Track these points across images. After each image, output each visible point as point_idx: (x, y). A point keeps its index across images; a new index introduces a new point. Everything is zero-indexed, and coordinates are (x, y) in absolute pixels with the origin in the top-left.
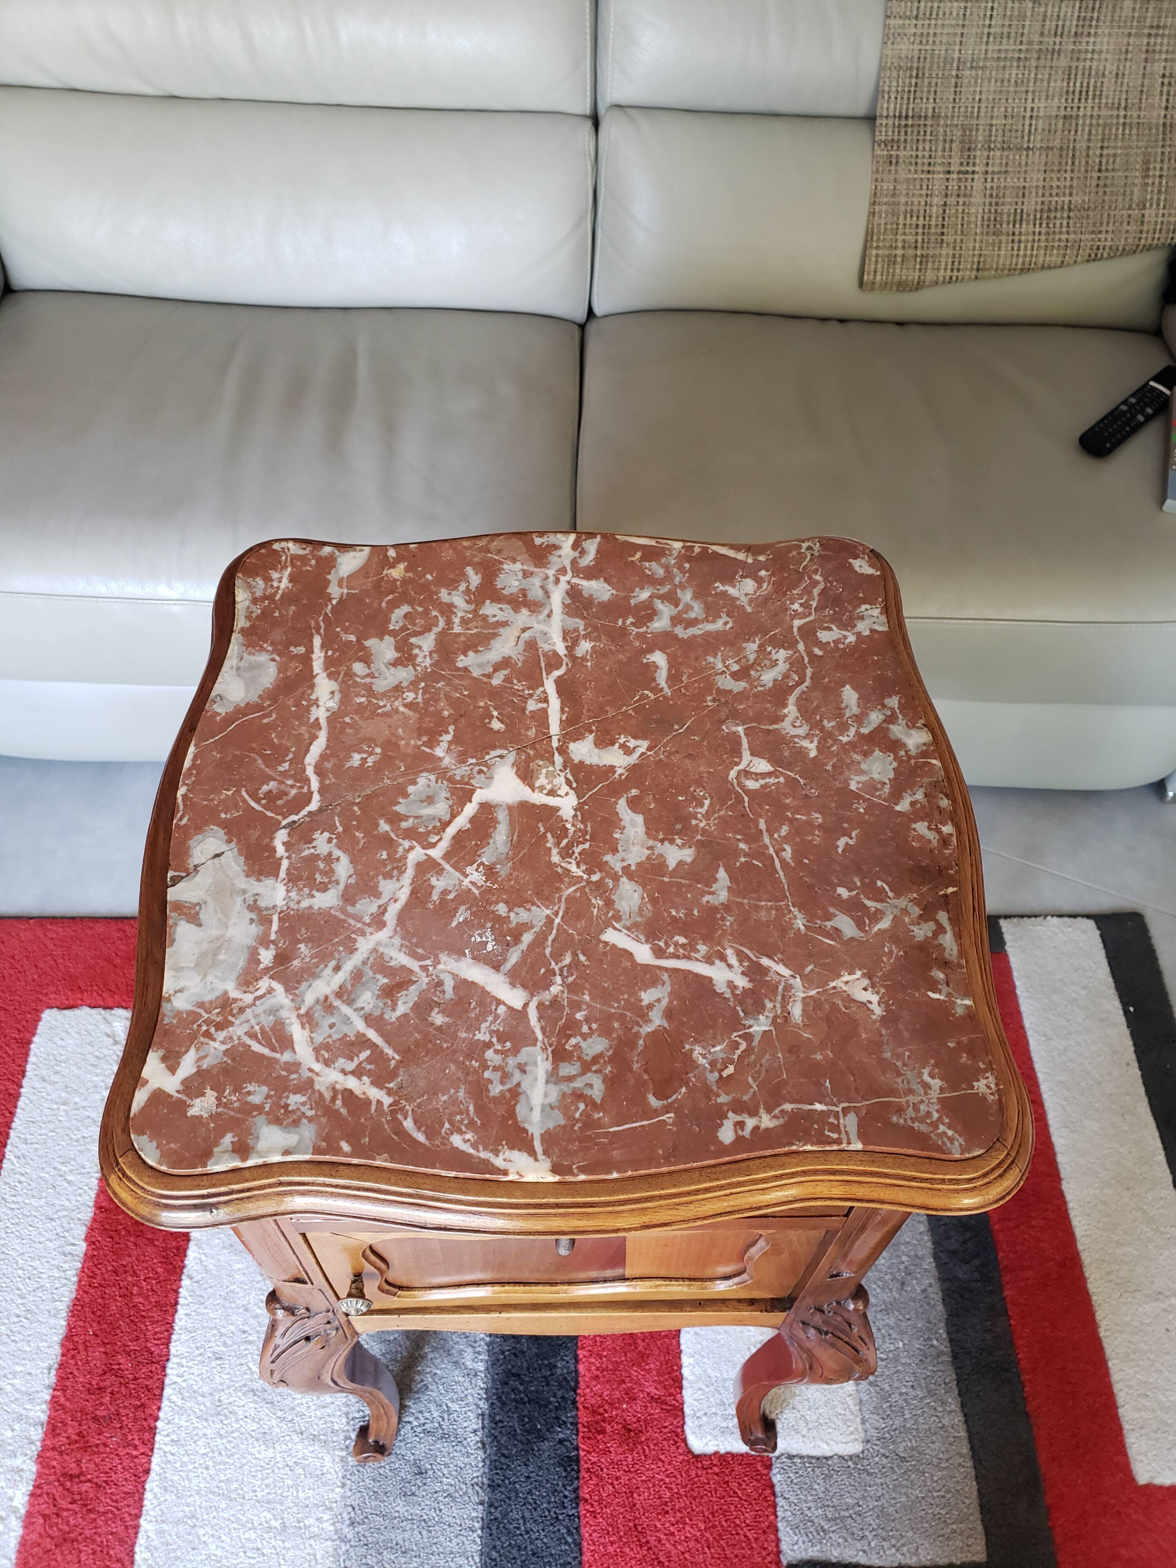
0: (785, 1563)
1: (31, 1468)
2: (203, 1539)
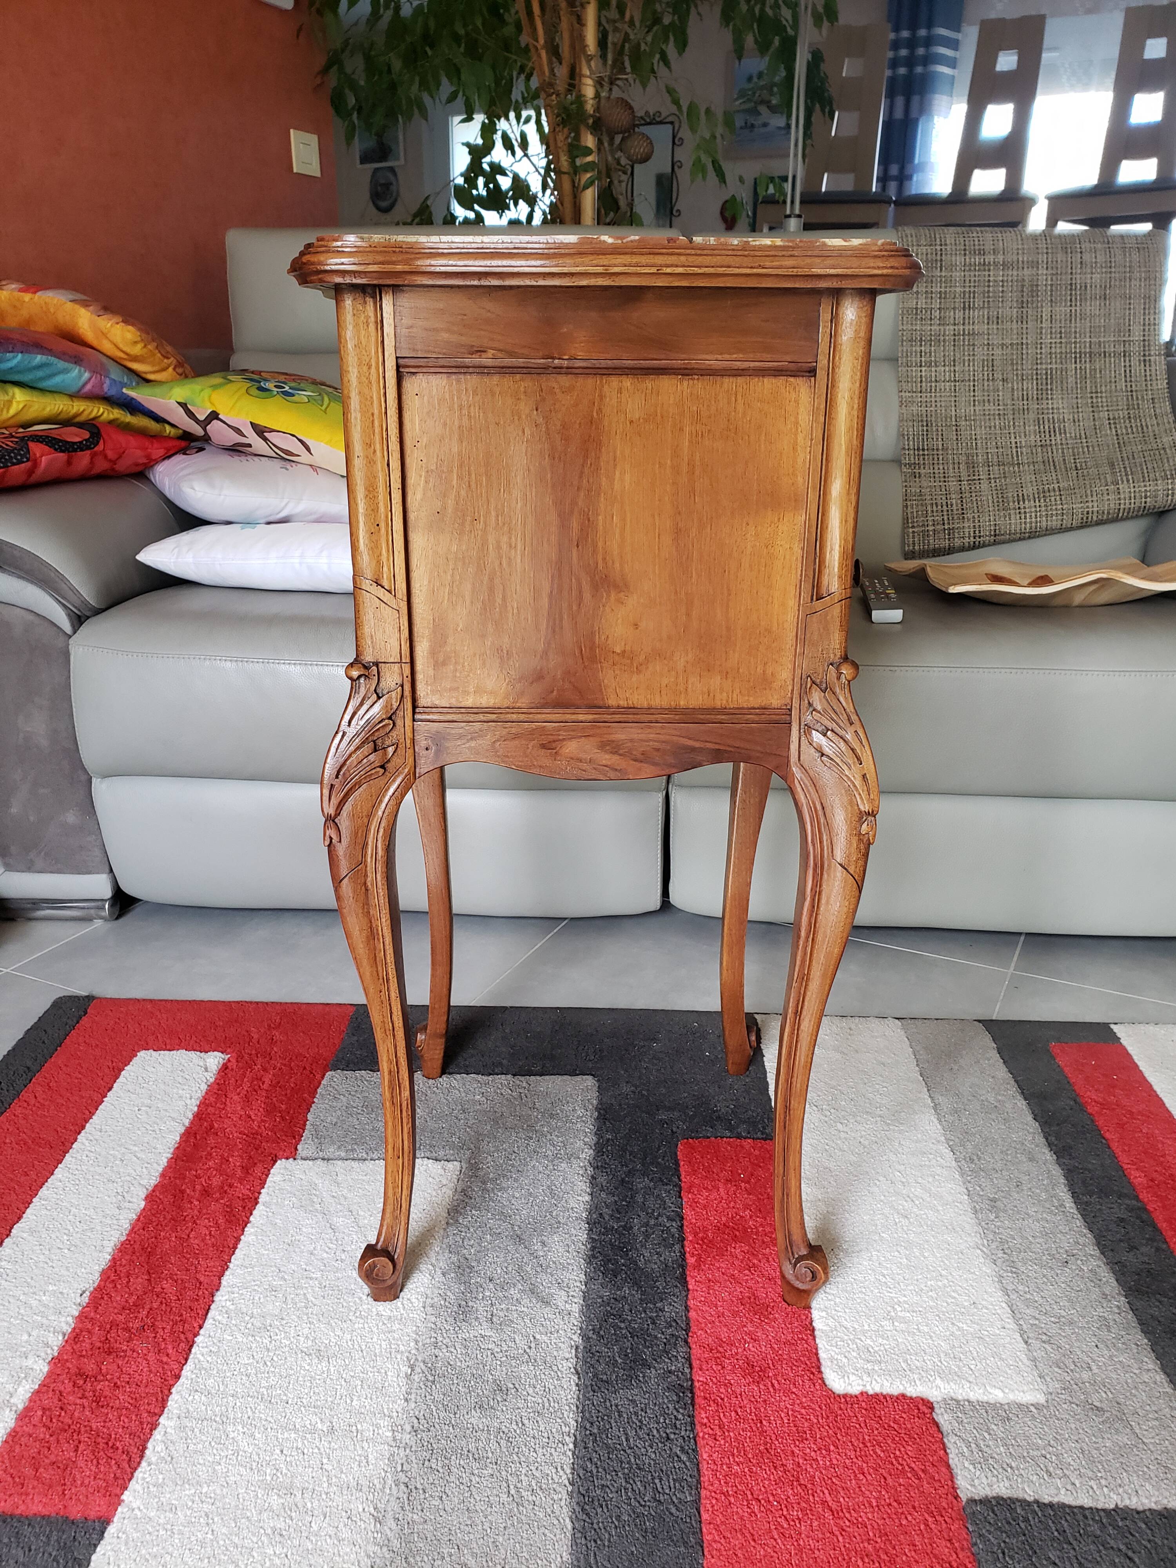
0: (964, 1500)
1: (41, 1368)
2: (232, 1435)
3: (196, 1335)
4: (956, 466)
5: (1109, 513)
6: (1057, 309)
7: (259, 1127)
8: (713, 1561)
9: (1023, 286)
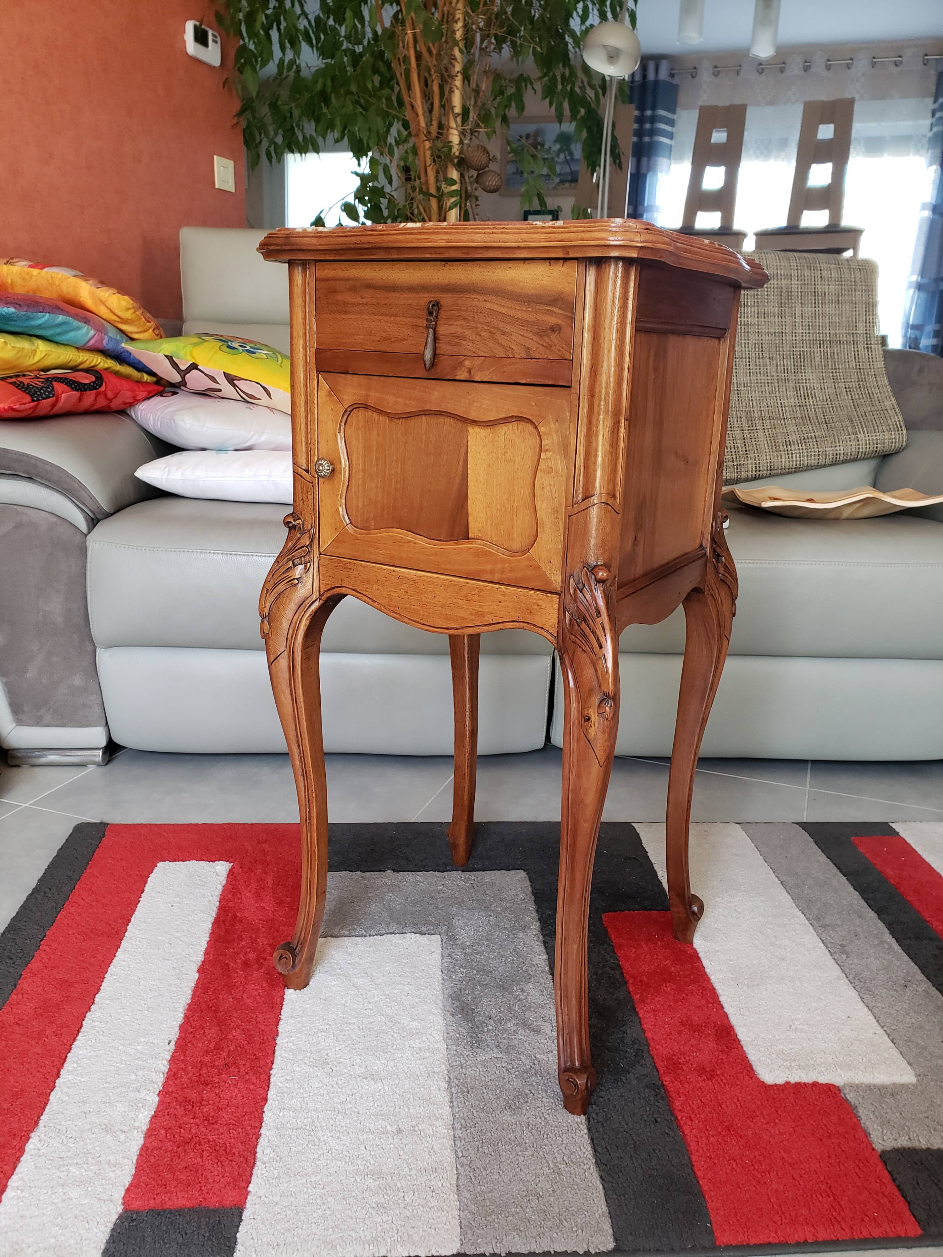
0: (880, 1151)
1: (153, 1099)
2: (323, 1139)
3: (271, 1069)
4: (739, 420)
5: (851, 455)
6: (806, 309)
7: (274, 915)
8: (713, 1204)
9: (781, 292)
